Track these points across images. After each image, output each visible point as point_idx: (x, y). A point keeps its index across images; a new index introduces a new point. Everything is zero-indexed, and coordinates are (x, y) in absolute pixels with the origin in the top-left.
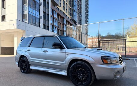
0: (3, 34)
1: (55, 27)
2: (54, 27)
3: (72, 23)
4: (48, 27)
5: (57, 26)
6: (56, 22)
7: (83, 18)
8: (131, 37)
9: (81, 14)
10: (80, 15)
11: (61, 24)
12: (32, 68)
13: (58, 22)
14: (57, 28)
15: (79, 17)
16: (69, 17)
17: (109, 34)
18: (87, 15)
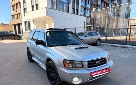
0: (38, 21)
1: (88, 10)
2: (86, 10)
4: (78, 10)
5: (90, 7)
6: (89, 3)
11: (94, 5)
13: (91, 3)
14: (89, 10)
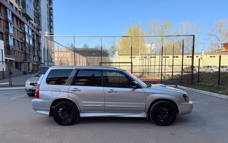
3: (24, 19)
7: (42, 14)
8: (121, 55)
9: (38, 5)
10: (38, 8)
12: (82, 115)
15: (36, 9)
16: (16, 8)
17: (86, 46)
18: (51, 9)
